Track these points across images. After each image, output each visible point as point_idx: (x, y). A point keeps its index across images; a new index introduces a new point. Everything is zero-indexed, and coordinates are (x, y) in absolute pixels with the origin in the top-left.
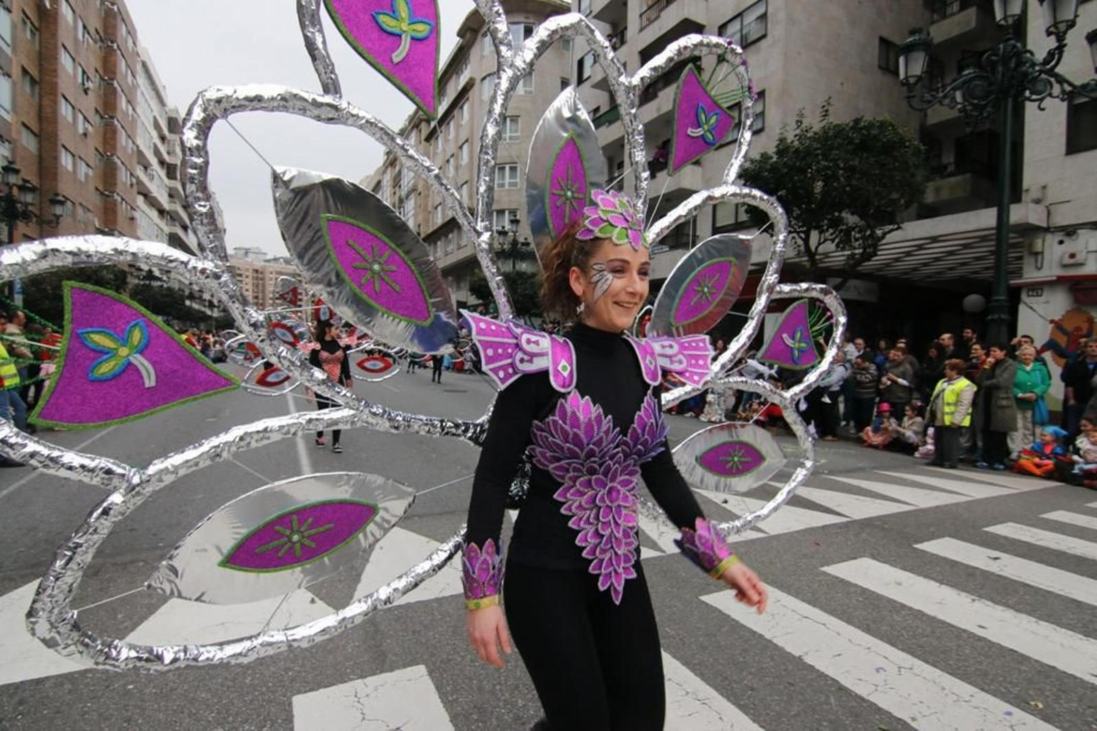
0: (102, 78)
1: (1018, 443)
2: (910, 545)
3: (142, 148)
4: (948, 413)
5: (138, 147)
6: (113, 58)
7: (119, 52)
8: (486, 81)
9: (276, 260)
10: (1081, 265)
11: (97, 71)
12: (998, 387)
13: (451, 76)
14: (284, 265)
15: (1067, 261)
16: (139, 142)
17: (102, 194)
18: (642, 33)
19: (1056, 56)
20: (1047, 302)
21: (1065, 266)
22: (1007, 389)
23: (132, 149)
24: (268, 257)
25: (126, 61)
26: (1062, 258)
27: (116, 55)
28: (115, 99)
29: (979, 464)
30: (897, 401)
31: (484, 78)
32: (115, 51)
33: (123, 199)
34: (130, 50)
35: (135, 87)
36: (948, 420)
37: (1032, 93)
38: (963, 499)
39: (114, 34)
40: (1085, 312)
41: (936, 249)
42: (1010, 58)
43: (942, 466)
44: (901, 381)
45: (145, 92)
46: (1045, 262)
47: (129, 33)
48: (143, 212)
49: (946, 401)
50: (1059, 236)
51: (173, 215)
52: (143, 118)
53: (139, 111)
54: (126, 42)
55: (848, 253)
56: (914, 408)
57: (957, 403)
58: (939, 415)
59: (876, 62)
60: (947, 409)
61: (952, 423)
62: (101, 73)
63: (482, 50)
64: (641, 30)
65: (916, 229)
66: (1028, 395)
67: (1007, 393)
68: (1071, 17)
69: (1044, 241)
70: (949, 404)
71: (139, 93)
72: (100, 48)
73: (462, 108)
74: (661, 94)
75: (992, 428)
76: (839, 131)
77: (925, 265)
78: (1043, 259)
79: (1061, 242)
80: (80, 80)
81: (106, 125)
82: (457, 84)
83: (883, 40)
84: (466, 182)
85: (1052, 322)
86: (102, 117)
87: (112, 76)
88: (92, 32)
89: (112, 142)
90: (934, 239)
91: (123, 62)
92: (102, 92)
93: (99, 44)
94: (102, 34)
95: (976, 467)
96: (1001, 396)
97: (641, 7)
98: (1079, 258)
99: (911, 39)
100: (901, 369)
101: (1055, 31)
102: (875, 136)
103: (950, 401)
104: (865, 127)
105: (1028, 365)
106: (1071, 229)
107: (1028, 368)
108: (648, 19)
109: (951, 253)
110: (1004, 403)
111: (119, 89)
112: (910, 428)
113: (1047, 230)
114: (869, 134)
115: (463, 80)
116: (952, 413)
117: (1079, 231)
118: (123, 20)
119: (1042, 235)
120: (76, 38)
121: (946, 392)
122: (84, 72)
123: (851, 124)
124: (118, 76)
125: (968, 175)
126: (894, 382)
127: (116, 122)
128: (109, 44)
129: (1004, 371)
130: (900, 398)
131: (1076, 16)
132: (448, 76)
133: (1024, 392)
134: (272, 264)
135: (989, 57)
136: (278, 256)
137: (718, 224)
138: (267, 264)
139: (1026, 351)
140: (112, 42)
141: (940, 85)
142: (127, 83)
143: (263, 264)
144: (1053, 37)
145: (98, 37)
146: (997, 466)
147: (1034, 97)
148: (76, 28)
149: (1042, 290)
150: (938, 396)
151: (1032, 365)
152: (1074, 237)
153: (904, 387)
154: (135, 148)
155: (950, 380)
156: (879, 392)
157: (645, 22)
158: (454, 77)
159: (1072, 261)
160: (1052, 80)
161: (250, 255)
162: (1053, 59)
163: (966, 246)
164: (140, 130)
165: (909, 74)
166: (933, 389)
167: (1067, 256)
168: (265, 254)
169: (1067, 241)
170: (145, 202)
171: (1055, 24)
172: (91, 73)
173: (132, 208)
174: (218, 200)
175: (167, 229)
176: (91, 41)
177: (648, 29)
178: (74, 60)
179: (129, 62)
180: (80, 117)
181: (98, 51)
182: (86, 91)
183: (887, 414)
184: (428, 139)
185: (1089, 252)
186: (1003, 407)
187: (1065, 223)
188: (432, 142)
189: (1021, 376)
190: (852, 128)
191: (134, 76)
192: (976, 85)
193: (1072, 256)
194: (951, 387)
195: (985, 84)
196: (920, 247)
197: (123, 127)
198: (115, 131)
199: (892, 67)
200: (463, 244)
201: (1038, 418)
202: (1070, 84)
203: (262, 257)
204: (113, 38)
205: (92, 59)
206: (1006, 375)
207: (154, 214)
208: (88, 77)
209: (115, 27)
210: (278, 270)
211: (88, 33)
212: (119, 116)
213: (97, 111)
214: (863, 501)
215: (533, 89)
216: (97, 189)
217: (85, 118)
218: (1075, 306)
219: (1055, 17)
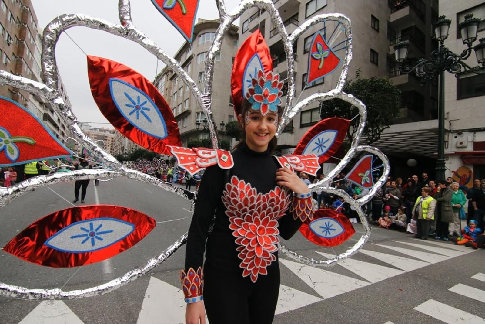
0: (18, 40)
1: (452, 228)
2: (447, 290)
3: (35, 73)
4: (424, 213)
5: (32, 72)
6: (25, 31)
7: (28, 28)
8: (200, 55)
9: (95, 129)
10: (465, 147)
11: (15, 36)
12: (444, 201)
13: (183, 53)
14: (99, 132)
15: (459, 145)
16: (34, 70)
17: (12, 92)
18: (271, 39)
19: (468, 53)
20: (450, 163)
21: (458, 148)
22: (449, 202)
23: (29, 73)
24: (91, 128)
25: (31, 33)
26: (457, 143)
27: (26, 30)
28: (23, 49)
29: (436, 237)
30: (393, 206)
31: (198, 55)
32: (25, 28)
33: (22, 96)
34: (34, 28)
35: (34, 45)
36: (425, 216)
37: (452, 70)
38: (447, 258)
39: (26, 21)
40: (467, 168)
41: (399, 138)
42: (443, 54)
43: (421, 238)
44: (395, 197)
45: (39, 48)
46: (449, 145)
47: (34, 21)
48: (32, 102)
49: (423, 207)
50: (455, 134)
51: (46, 105)
52: (36, 60)
53: (34, 56)
54: (32, 25)
55: (367, 137)
56: (402, 210)
57: (428, 208)
58: (420, 214)
59: (369, 58)
60: (424, 211)
61: (427, 218)
62: (18, 37)
63: (198, 42)
64: (271, 38)
65: (394, 128)
66: (457, 205)
67: (448, 204)
68: (475, 36)
69: (448, 136)
70: (424, 209)
71: (36, 48)
72: (19, 26)
73: (188, 67)
74: (278, 65)
75: (442, 221)
76: (364, 82)
77: (392, 145)
78: (448, 144)
79: (456, 137)
80: (6, 39)
81: (17, 61)
82: (186, 57)
83: (372, 50)
84: (188, 99)
85: (453, 172)
86: (16, 57)
87: (23, 39)
88: (16, 19)
89: (19, 69)
90: (400, 133)
91: (29, 34)
92: (17, 46)
93: (18, 24)
94: (20, 20)
95: (435, 239)
96: (446, 205)
97: (271, 29)
98: (464, 144)
99: (401, 43)
100: (395, 191)
101: (468, 42)
102: (381, 85)
103: (425, 207)
104: (376, 81)
105: (456, 191)
106: (460, 132)
107: (456, 193)
108: (274, 34)
109: (404, 140)
110: (447, 209)
111: (26, 45)
112: (400, 219)
113: (450, 131)
114: (379, 84)
115: (189, 55)
116: (427, 213)
117: (463, 133)
118: (31, 14)
119: (447, 134)
120: (6, 20)
121: (423, 203)
122: (9, 35)
123: (370, 80)
124: (26, 39)
125: (406, 109)
126: (392, 197)
127: (23, 60)
128: (23, 24)
129: (446, 194)
130: (394, 205)
131: (477, 36)
132: (182, 53)
133: (455, 204)
134: (93, 131)
135: (434, 53)
136: (96, 128)
137: (303, 123)
138: (91, 131)
139: (454, 184)
140: (25, 24)
141: (393, 71)
142: (30, 43)
143: (89, 130)
144: (466, 45)
145: (18, 21)
146: (445, 239)
147: (453, 72)
148: (7, 15)
149: (448, 157)
150: (418, 205)
151: (457, 191)
152: (462, 135)
153: (396, 200)
154: (31, 72)
155: (424, 197)
156: (384, 202)
157: (272, 35)
158: (185, 53)
159: (461, 145)
160: (461, 65)
161: (83, 126)
162: (466, 54)
163: (412, 137)
164: (34, 65)
165: (400, 58)
166: (415, 201)
167: (459, 143)
168: (90, 126)
169: (459, 137)
170: (33, 98)
171: (468, 39)
172: (13, 37)
173: (26, 100)
174: (70, 100)
175: (43, 112)
176: (14, 22)
177: (273, 38)
178: (4, 29)
179: (32, 34)
180: (5, 56)
181: (17, 27)
182: (9, 44)
183: (388, 211)
184: (171, 79)
185: (468, 142)
186: (446, 211)
187: (458, 129)
188: (173, 81)
189: (454, 197)
190: (370, 81)
191: (34, 40)
192: (428, 65)
193: (461, 143)
194: (425, 201)
195: (432, 65)
196: (393, 137)
197: (26, 63)
198: (21, 64)
199: (375, 61)
200: (184, 126)
201: (461, 216)
202: (468, 67)
203: (89, 128)
204: (26, 23)
205: (14, 30)
206: (447, 196)
207: (37, 104)
208: (11, 38)
209: (27, 17)
210: (96, 134)
211: (13, 18)
212: (24, 57)
213: (13, 54)
214: (403, 259)
215: (220, 61)
216: (9, 90)
217: (7, 56)
218: (463, 165)
219: (468, 36)
